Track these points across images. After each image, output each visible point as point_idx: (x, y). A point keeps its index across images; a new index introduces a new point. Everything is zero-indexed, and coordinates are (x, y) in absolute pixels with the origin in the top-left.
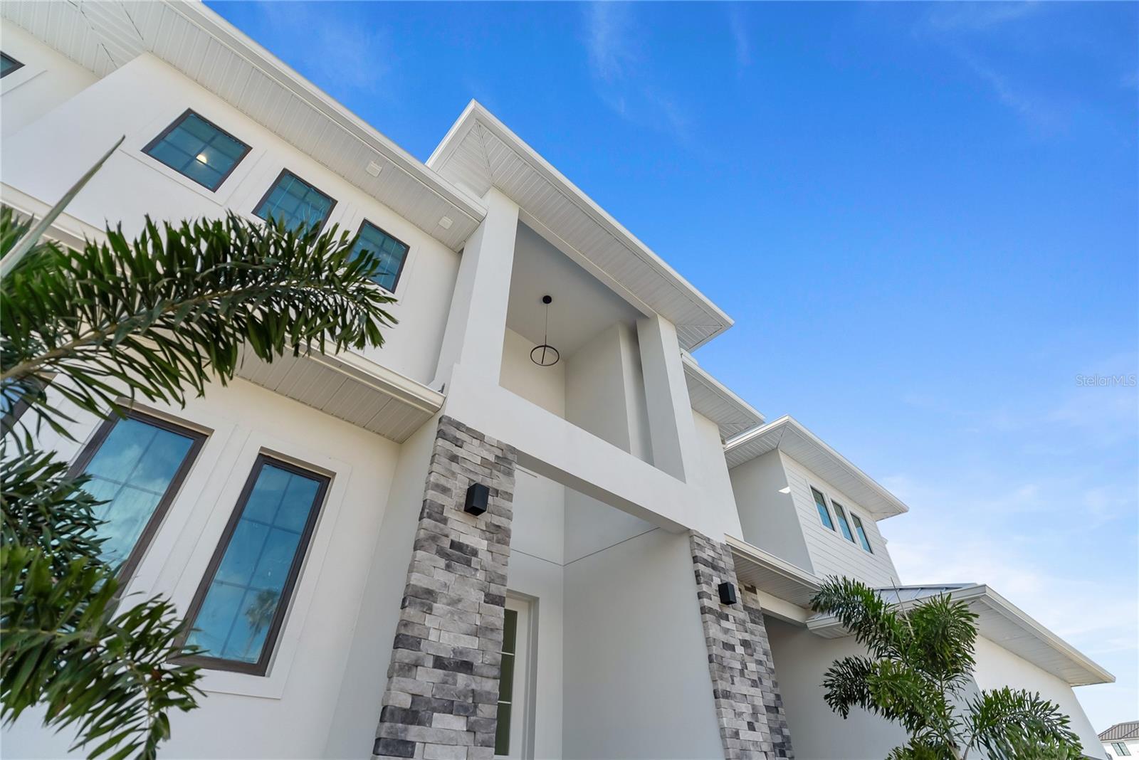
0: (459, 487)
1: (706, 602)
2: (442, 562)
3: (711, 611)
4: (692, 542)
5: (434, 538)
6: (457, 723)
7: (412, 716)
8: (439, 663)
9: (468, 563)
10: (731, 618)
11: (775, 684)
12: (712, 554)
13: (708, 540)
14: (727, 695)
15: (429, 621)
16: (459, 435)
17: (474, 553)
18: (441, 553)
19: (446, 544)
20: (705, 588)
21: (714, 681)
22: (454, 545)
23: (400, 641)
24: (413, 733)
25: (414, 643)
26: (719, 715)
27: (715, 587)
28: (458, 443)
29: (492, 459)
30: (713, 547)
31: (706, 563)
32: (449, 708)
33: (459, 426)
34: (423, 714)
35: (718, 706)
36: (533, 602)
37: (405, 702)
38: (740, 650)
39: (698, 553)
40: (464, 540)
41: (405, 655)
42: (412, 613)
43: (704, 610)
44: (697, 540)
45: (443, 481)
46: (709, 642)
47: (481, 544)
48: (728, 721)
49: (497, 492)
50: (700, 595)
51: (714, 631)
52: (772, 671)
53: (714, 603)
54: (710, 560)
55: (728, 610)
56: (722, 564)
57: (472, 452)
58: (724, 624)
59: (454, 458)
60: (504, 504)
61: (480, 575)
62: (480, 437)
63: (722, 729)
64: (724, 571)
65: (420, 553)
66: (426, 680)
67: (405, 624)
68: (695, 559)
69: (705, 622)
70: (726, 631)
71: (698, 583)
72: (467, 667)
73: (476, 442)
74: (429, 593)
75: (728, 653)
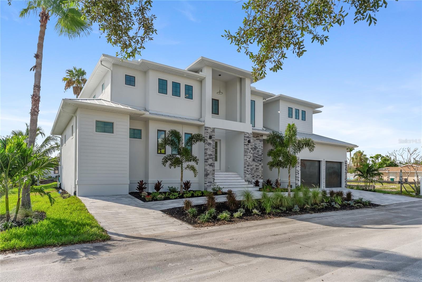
0: (208, 136)
1: (245, 143)
2: (208, 145)
3: (245, 144)
4: (244, 134)
5: (207, 143)
6: (211, 160)
7: (207, 159)
8: (209, 155)
9: (210, 145)
10: (250, 145)
11: (262, 151)
12: (248, 135)
13: (248, 133)
14: (246, 155)
15: (207, 151)
16: (207, 129)
17: (211, 143)
18: (207, 144)
19: (208, 143)
20: (245, 141)
21: (244, 154)
22: (209, 143)
23: (205, 153)
24: (207, 161)
25: (206, 154)
26: (244, 158)
27: (247, 140)
28: (207, 130)
29: (212, 131)
30: (249, 134)
31: (246, 137)
32: (210, 159)
33: (207, 127)
34: (208, 159)
35: (244, 156)
36: (220, 140)
37: (207, 158)
38: (250, 149)
39: (245, 136)
40: (210, 142)
41: (206, 155)
42: (206, 151)
43: (244, 144)
44: (245, 134)
45: (207, 136)
46: (245, 149)
47: (212, 142)
48: (245, 158)
49: (213, 135)
50: (244, 142)
51: (246, 147)
52: (262, 150)
53: (247, 143)
54: (247, 136)
55: (249, 144)
56: (250, 136)
57: (209, 131)
58: (248, 146)
59: (207, 132)
60: (214, 136)
61: (212, 146)
62: (210, 128)
63: (244, 159)
64: (250, 138)
65: (205, 145)
66: (208, 156)
67: (205, 152)
68: (245, 137)
69: (244, 146)
70: (248, 147)
71: (244, 140)
72: (212, 155)
73: (210, 129)
74: (207, 149)
75: (247, 150)
